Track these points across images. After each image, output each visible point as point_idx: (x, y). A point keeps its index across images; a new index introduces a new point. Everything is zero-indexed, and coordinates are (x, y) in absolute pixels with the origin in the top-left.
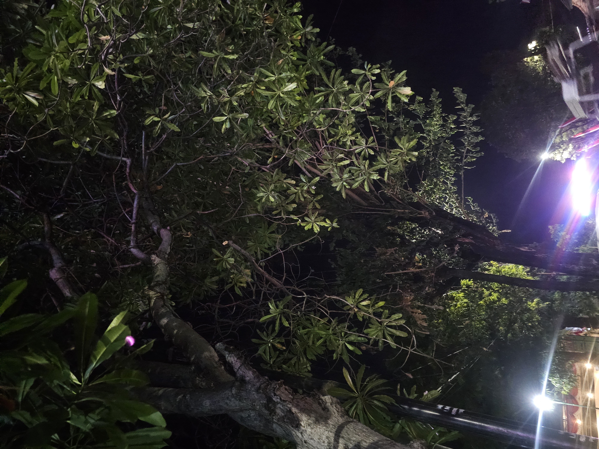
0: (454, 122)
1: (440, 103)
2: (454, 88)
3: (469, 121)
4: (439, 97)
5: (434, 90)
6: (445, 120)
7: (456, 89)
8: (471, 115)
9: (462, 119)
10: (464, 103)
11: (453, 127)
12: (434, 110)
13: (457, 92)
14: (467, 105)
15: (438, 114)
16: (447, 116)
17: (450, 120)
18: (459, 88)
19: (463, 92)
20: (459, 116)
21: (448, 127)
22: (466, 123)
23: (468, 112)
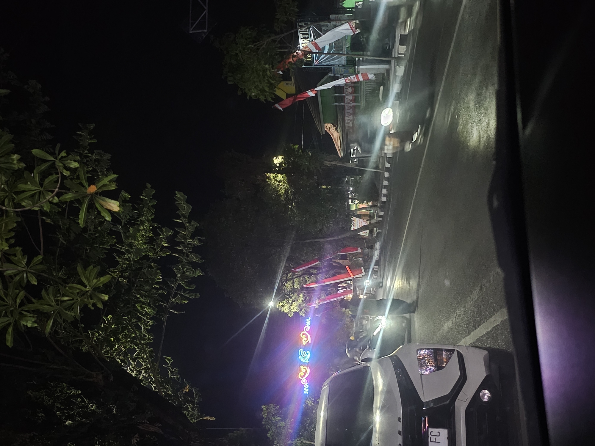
0: (170, 240)
1: (152, 206)
2: (176, 192)
3: (189, 244)
4: (154, 197)
5: (149, 186)
6: (156, 234)
7: (178, 195)
8: (192, 237)
9: (179, 239)
10: (186, 218)
11: (165, 245)
12: (143, 215)
13: (180, 199)
14: (189, 222)
15: (148, 220)
16: (160, 228)
17: (163, 235)
18: (183, 194)
19: (188, 201)
20: (176, 233)
21: (158, 245)
22: (184, 247)
23: (189, 232)
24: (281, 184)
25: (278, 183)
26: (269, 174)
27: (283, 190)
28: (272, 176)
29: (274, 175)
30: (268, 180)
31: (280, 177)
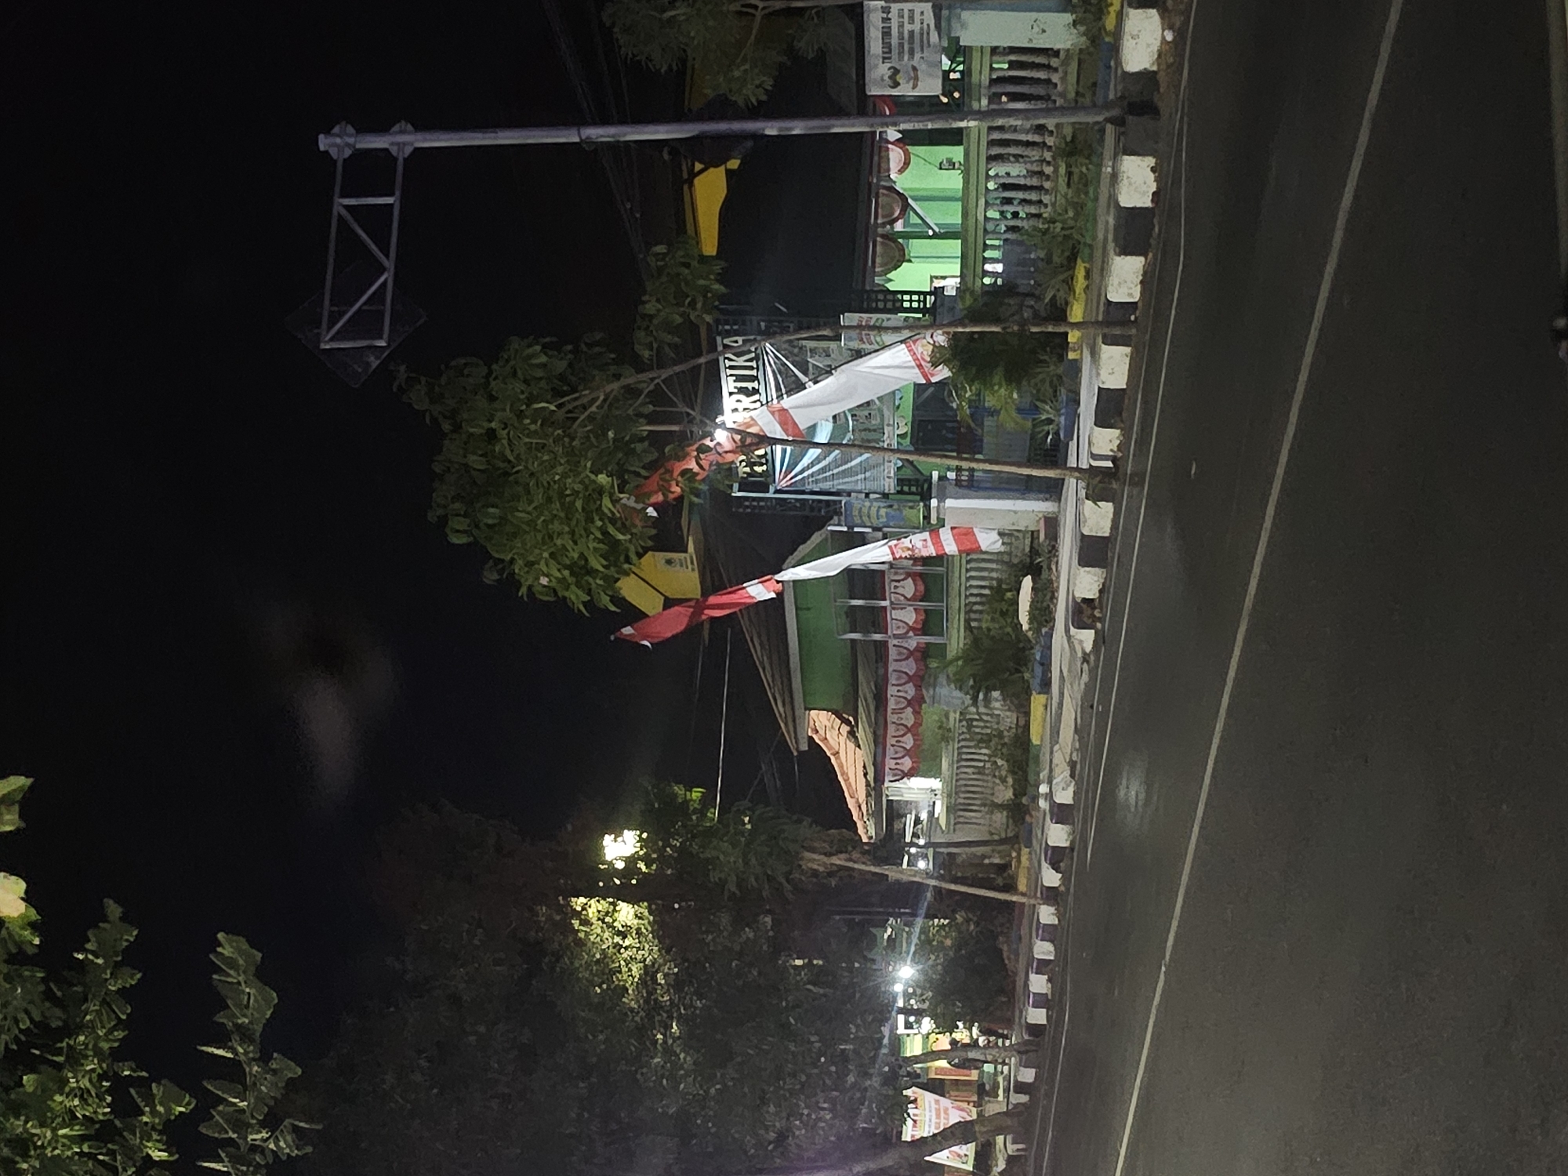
0: (174, 1132)
1: (122, 992)
2: (221, 936)
3: (254, 1148)
4: (131, 957)
5: (114, 910)
7: (228, 947)
8: (272, 1122)
9: (217, 1128)
10: (252, 1041)
11: (158, 1155)
12: (80, 1028)
13: (231, 963)
14: (264, 1058)
15: (98, 1052)
16: (143, 1085)
17: (154, 1113)
18: (245, 946)
19: (263, 975)
20: (207, 1104)
21: (130, 1152)
22: (235, 1160)
23: (260, 1099)
24: (627, 942)
25: (617, 939)
26: (582, 900)
27: (636, 970)
28: (595, 907)
29: (603, 905)
30: (576, 923)
31: (626, 913)
